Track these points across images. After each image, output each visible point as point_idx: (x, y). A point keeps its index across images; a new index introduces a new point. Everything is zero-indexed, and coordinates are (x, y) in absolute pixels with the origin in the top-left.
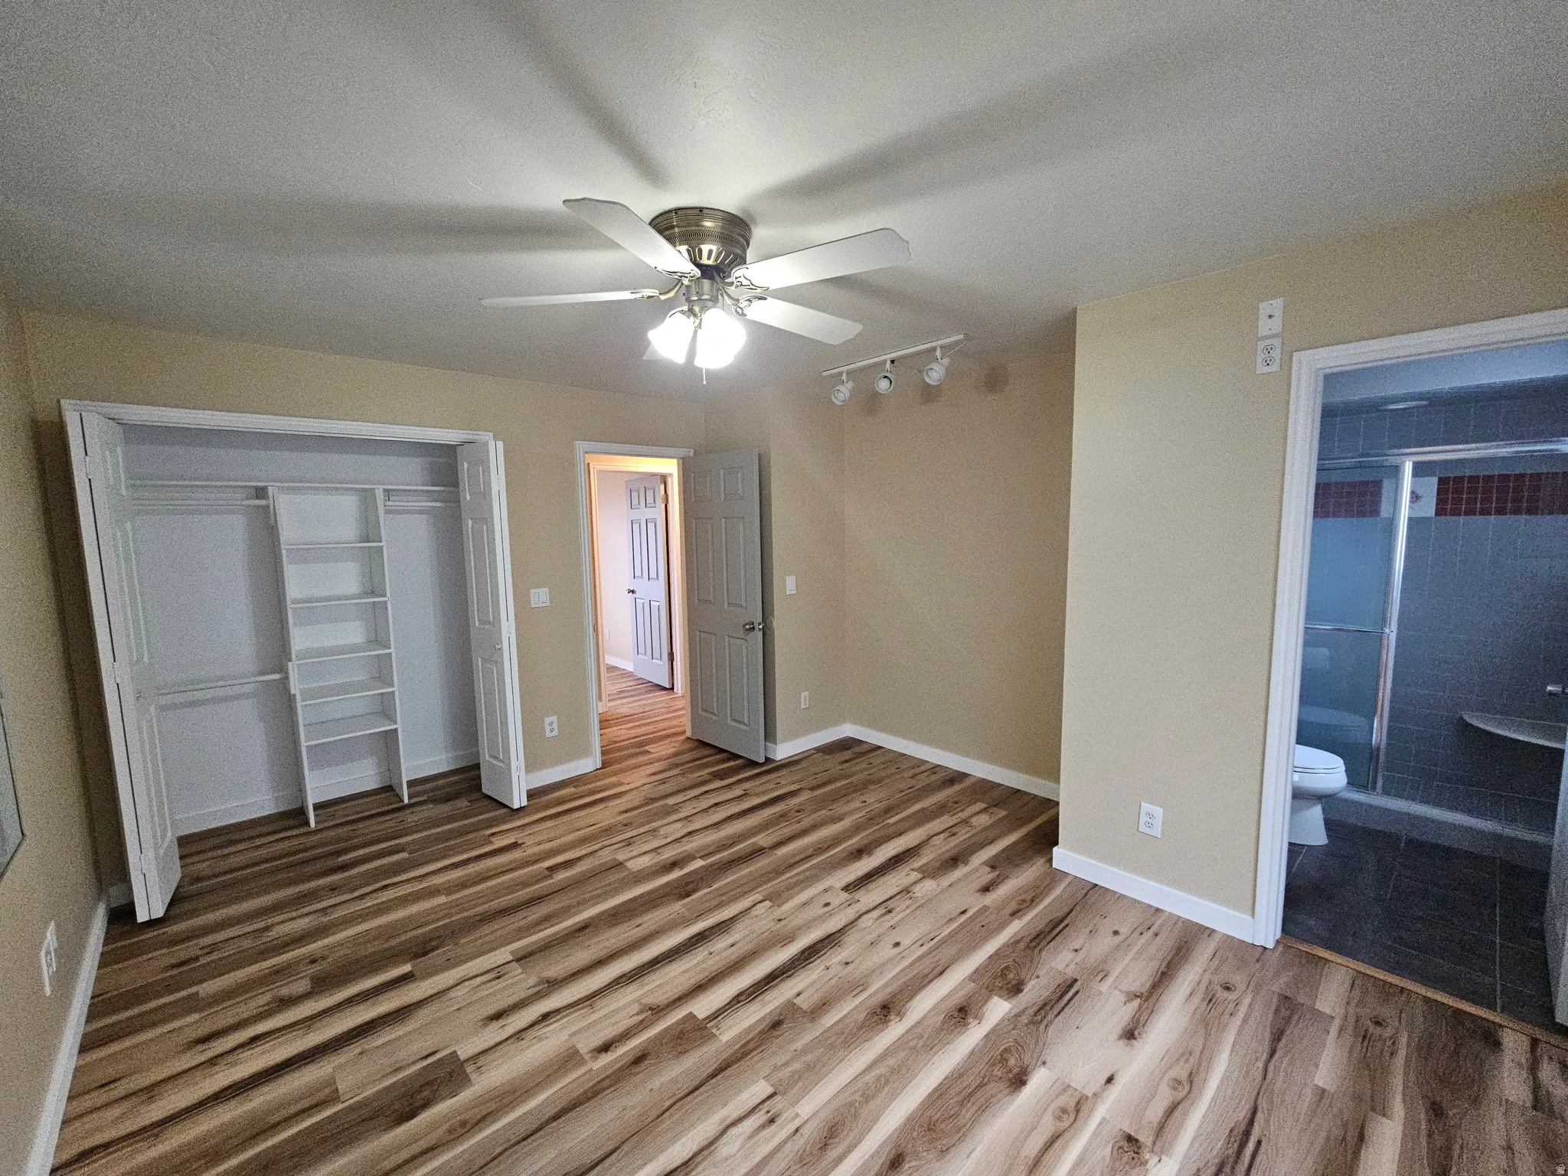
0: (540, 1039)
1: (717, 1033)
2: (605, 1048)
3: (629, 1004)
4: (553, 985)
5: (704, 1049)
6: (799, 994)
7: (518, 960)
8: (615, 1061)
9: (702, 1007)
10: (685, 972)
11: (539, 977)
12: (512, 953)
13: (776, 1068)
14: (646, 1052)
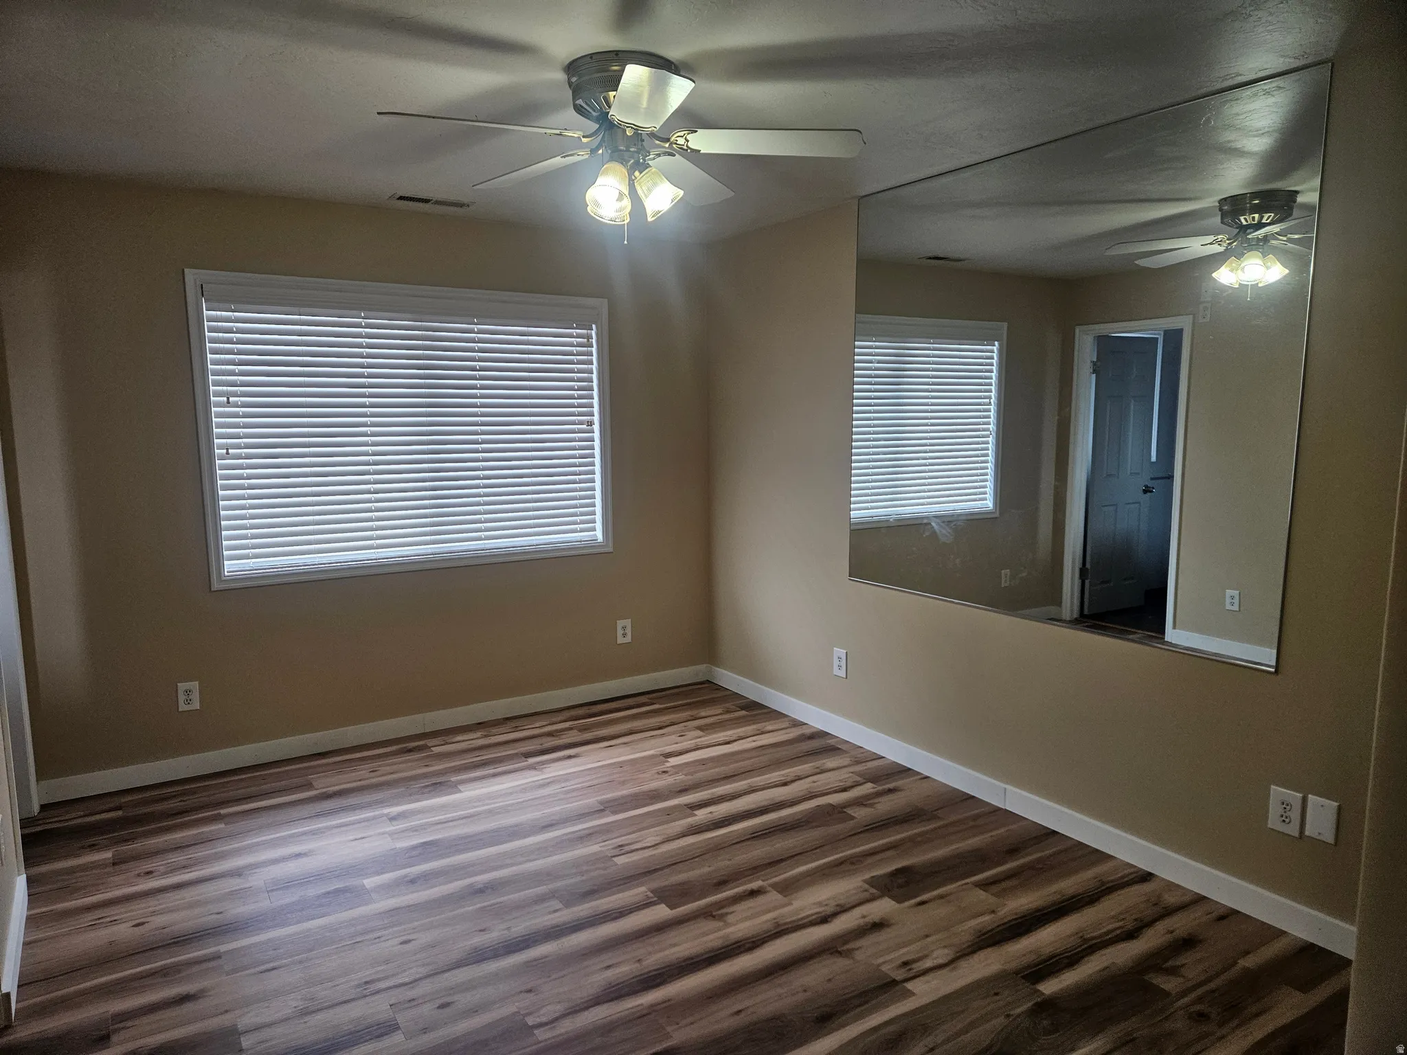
0: (820, 904)
1: (649, 893)
2: (753, 893)
3: (738, 922)
4: (831, 948)
5: (663, 884)
6: (556, 911)
7: (894, 983)
8: (745, 883)
9: (661, 912)
10: (675, 945)
11: (853, 958)
12: (910, 994)
13: (605, 869)
14: (717, 887)
